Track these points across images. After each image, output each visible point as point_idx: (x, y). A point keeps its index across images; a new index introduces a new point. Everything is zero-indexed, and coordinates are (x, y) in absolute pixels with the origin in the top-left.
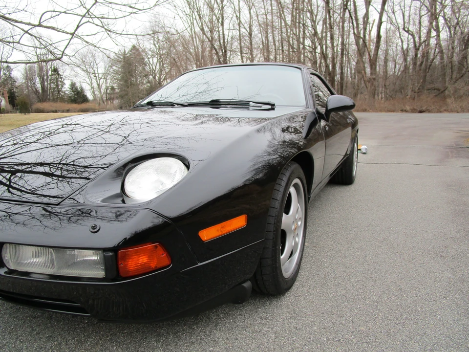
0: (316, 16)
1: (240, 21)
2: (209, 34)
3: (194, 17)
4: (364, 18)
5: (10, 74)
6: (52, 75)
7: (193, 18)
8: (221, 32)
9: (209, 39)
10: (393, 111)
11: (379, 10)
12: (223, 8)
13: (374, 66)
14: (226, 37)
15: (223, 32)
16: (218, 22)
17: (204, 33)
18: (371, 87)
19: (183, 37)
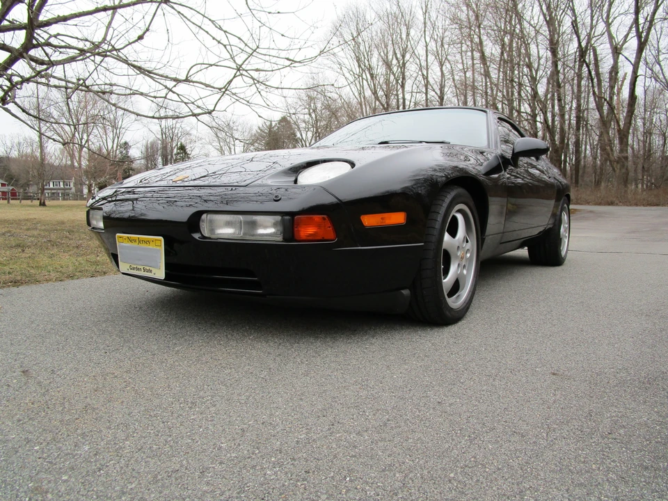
0: (537, 71)
1: (428, 82)
2: (384, 100)
3: (364, 77)
4: (611, 73)
5: (127, 152)
6: (178, 154)
7: (363, 79)
8: (401, 96)
9: (383, 106)
10: (657, 205)
11: (633, 61)
12: (404, 64)
13: (625, 140)
14: (407, 103)
15: (404, 95)
16: (397, 82)
17: (377, 98)
18: (620, 169)
19: (349, 104)
